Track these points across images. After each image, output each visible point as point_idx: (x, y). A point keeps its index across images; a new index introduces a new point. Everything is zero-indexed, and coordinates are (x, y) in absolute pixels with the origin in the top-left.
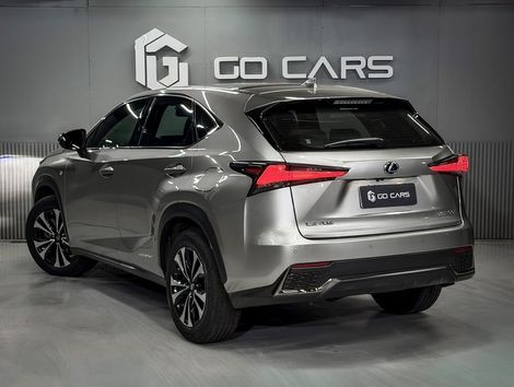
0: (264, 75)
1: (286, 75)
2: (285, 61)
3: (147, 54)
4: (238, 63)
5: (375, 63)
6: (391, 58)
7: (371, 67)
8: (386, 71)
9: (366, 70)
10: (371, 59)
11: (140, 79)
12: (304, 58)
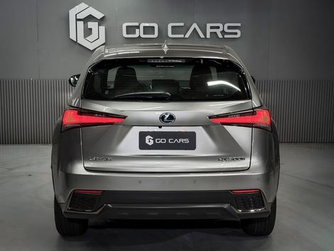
0: (156, 35)
1: (170, 35)
2: (170, 26)
3: (77, 20)
4: (138, 27)
5: (229, 28)
6: (239, 25)
7: (226, 30)
8: (236, 34)
9: (223, 32)
10: (226, 25)
11: (73, 36)
12: (182, 24)
